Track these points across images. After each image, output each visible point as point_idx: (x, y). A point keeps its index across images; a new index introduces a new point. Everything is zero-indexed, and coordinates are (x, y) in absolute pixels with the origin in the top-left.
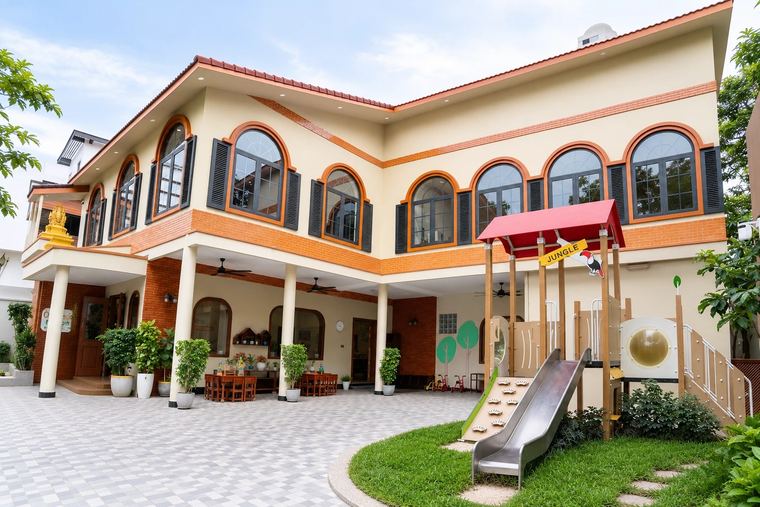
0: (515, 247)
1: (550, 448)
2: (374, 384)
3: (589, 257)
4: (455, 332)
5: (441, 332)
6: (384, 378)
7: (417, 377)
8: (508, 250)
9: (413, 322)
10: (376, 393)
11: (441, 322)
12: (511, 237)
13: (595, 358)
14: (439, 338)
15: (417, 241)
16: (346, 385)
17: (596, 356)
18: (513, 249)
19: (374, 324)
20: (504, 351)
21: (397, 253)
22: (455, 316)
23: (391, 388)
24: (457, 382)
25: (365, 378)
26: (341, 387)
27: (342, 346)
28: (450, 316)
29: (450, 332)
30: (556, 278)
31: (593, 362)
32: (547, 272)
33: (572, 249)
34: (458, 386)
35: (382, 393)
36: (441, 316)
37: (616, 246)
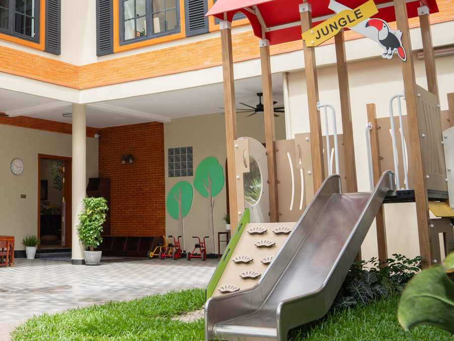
0: (268, 25)
1: (331, 310)
2: (70, 250)
3: (380, 28)
4: (191, 174)
5: (171, 175)
6: (84, 240)
7: (136, 239)
8: (258, 32)
9: (127, 160)
10: (74, 262)
11: (171, 160)
12: (261, 6)
13: (402, 185)
14: (170, 183)
15: (129, 35)
16: (31, 251)
17: (402, 184)
18: (265, 29)
19: (67, 162)
20: (261, 186)
21: (99, 55)
22: (190, 150)
23: (96, 255)
24: (197, 246)
25: (58, 241)
26: (23, 254)
27: (23, 196)
28: (183, 150)
29: (184, 175)
30: (335, 80)
31: (399, 193)
32: (318, 72)
33: (353, 17)
34: (198, 251)
35: (84, 262)
36: (171, 151)
37: (424, 10)
